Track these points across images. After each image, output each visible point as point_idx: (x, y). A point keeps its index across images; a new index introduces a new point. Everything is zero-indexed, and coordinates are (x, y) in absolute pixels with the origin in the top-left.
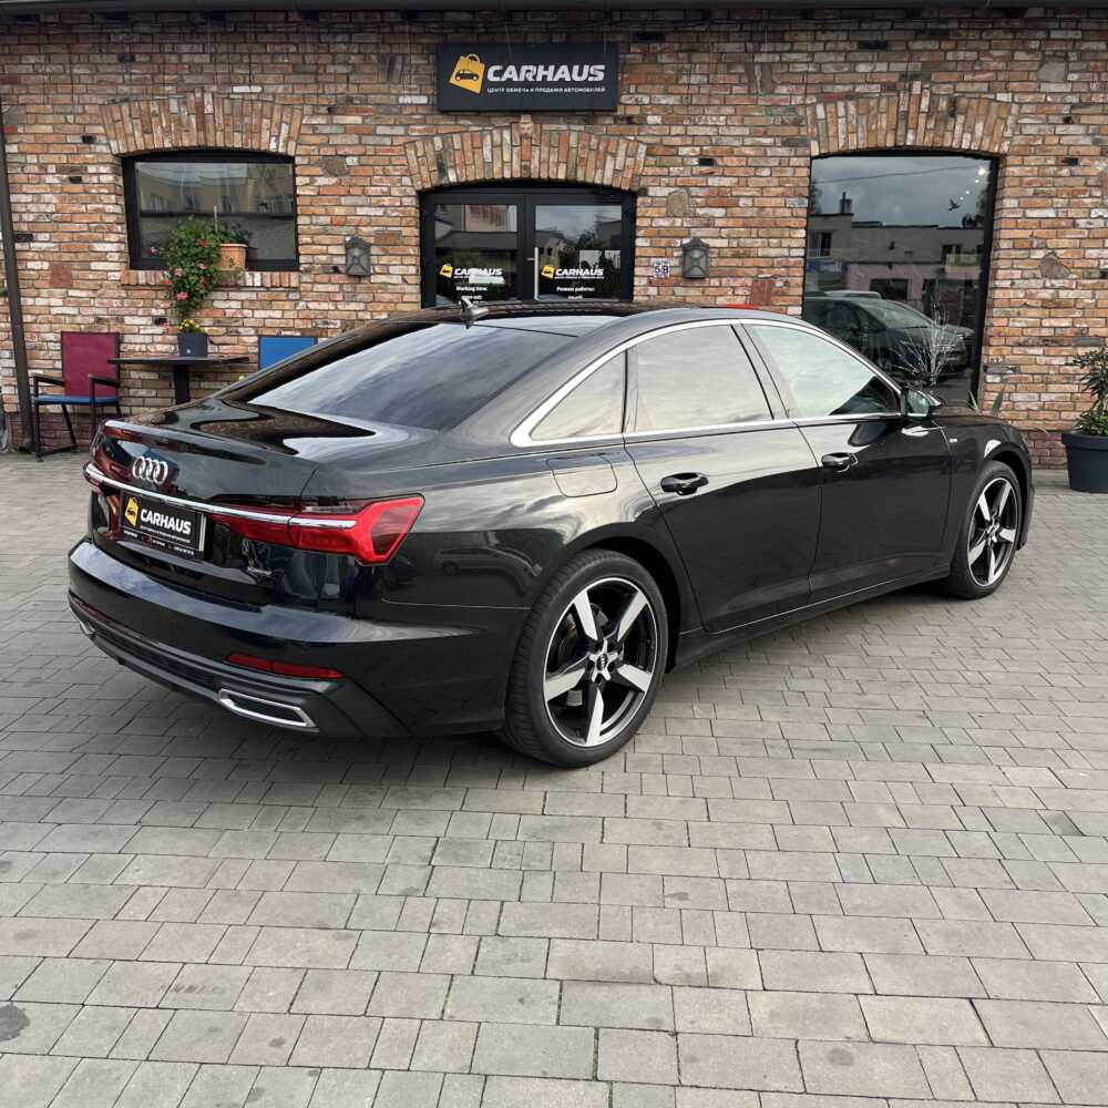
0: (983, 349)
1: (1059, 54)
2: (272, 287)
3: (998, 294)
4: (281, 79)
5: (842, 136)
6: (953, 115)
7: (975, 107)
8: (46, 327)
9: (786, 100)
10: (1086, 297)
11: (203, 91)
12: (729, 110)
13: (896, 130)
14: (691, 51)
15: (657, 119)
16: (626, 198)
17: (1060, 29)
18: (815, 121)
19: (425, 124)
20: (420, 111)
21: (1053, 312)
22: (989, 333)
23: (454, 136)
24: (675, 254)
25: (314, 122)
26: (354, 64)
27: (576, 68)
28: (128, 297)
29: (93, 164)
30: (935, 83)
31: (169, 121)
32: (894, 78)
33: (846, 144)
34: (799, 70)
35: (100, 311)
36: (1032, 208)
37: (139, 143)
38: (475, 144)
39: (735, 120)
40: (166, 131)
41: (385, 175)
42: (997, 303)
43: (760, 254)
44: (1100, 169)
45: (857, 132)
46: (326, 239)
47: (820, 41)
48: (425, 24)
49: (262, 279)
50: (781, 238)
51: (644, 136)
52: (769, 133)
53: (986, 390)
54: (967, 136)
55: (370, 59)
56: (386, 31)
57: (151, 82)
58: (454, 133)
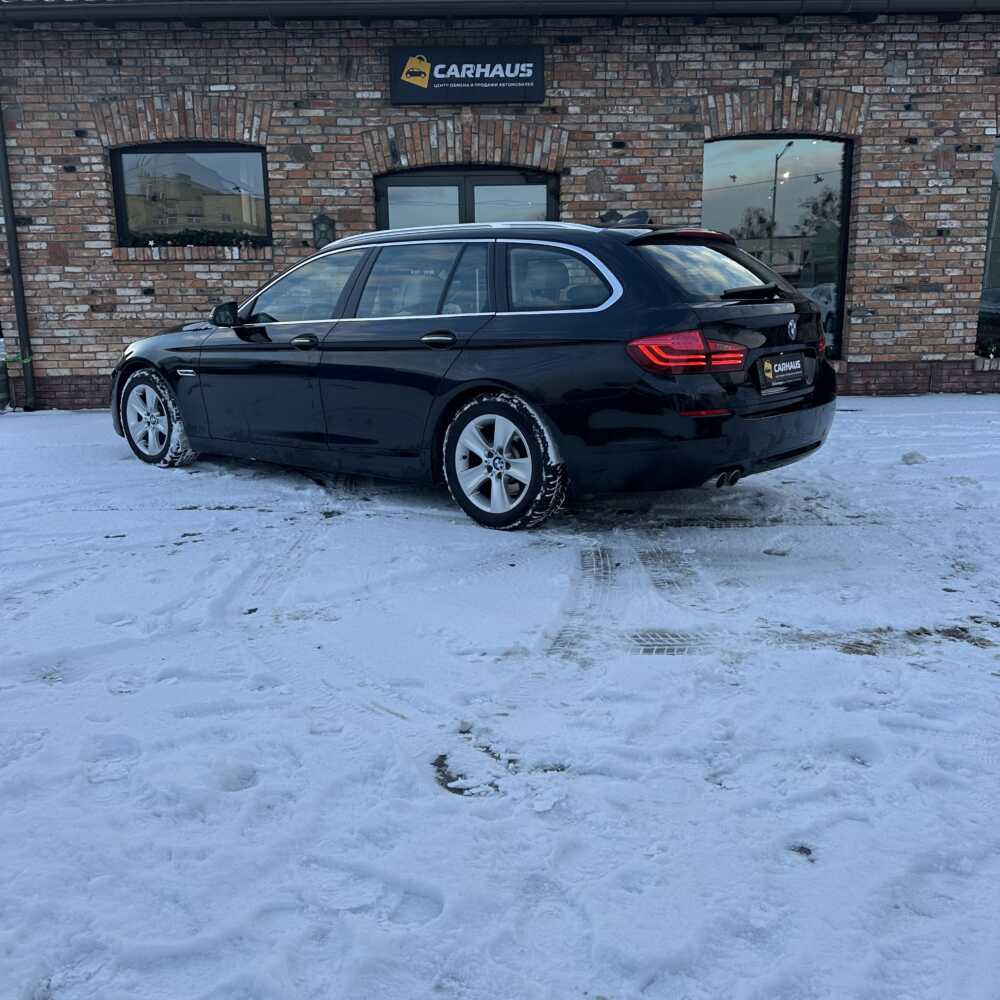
0: (846, 299)
1: (899, 53)
2: (249, 259)
3: (858, 250)
4: (253, 77)
5: (729, 122)
6: (818, 104)
7: (835, 96)
8: (44, 301)
9: (683, 93)
10: (927, 251)
11: (184, 90)
12: (637, 101)
13: (773, 116)
14: (603, 52)
16: (550, 178)
17: (900, 32)
18: (707, 109)
19: (380, 116)
21: (902, 264)
22: (851, 282)
23: (405, 126)
25: (283, 115)
26: (316, 65)
27: (509, 66)
28: (119, 271)
29: (88, 155)
30: (802, 78)
31: (153, 116)
32: (770, 76)
33: (733, 128)
34: (693, 67)
35: (94, 285)
36: (883, 180)
37: (127, 136)
38: (423, 133)
40: (151, 126)
41: (346, 161)
42: (857, 259)
43: (665, 222)
44: (935, 147)
45: (741, 118)
46: (296, 217)
47: (710, 44)
48: (377, 30)
49: (240, 254)
50: (682, 208)
51: (566, 124)
52: (670, 120)
53: (850, 331)
54: (830, 121)
55: (330, 60)
56: (343, 36)
57: (137, 83)
58: (405, 123)
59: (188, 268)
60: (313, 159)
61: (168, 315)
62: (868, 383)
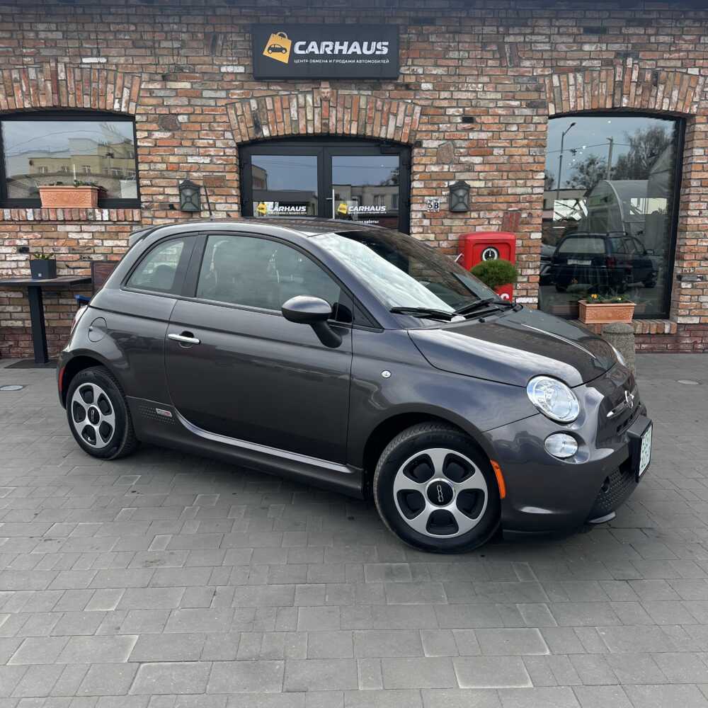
0: (675, 262)
2: (118, 221)
3: (690, 221)
5: (572, 100)
6: (656, 85)
7: (672, 77)
9: (529, 72)
11: (57, 62)
12: (486, 79)
13: (613, 95)
14: (455, 32)
15: (429, 86)
16: (403, 149)
18: (552, 87)
19: (241, 89)
20: (239, 77)
22: (682, 250)
23: (267, 99)
24: (444, 193)
25: (150, 87)
26: (184, 40)
27: (366, 44)
30: (642, 60)
31: (28, 86)
32: (612, 57)
33: (574, 107)
34: (540, 48)
38: (285, 105)
39: (490, 87)
40: (26, 95)
41: (211, 130)
42: (688, 229)
43: (509, 192)
45: (583, 97)
46: (163, 182)
47: (555, 26)
48: (242, 7)
49: (109, 215)
50: (526, 179)
51: (419, 99)
52: (516, 97)
53: (681, 295)
54: (666, 100)
55: (197, 36)
56: (209, 13)
57: (13, 54)
58: (267, 96)
59: (61, 228)
62: (695, 342)
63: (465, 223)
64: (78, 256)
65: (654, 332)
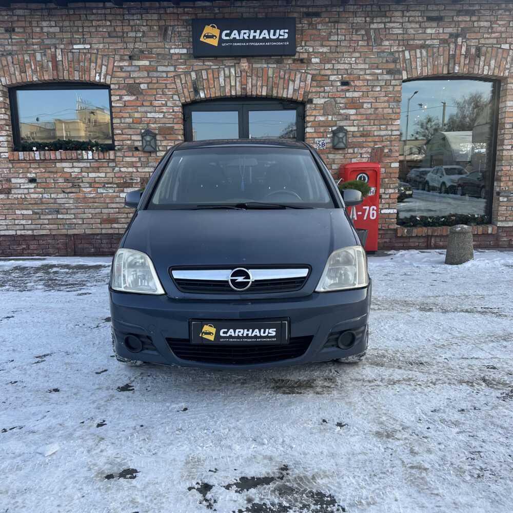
0: (495, 184)
2: (99, 159)
3: (505, 153)
4: (102, 40)
5: (419, 68)
6: (479, 57)
7: (490, 52)
9: (388, 49)
11: (56, 48)
12: (357, 55)
13: (448, 65)
14: (335, 22)
15: (317, 60)
16: (299, 105)
18: (405, 60)
19: (186, 65)
22: (499, 174)
23: (203, 72)
24: (328, 136)
25: (121, 65)
26: (144, 32)
27: (272, 32)
28: (13, 167)
30: (468, 39)
31: (36, 65)
32: (447, 37)
33: (422, 73)
34: (395, 32)
37: (18, 78)
38: (216, 75)
39: (361, 60)
40: (34, 72)
41: (163, 94)
42: (504, 159)
43: (376, 134)
45: (427, 66)
46: (130, 132)
47: (406, 16)
48: (185, 7)
49: (93, 155)
50: (387, 125)
51: (310, 70)
52: (380, 67)
53: (499, 206)
54: (486, 67)
55: (153, 28)
56: (162, 12)
57: (25, 44)
58: (203, 70)
59: (58, 165)
60: (142, 93)
61: (45, 195)
62: (511, 240)
63: (344, 156)
64: (70, 185)
65: (481, 233)
